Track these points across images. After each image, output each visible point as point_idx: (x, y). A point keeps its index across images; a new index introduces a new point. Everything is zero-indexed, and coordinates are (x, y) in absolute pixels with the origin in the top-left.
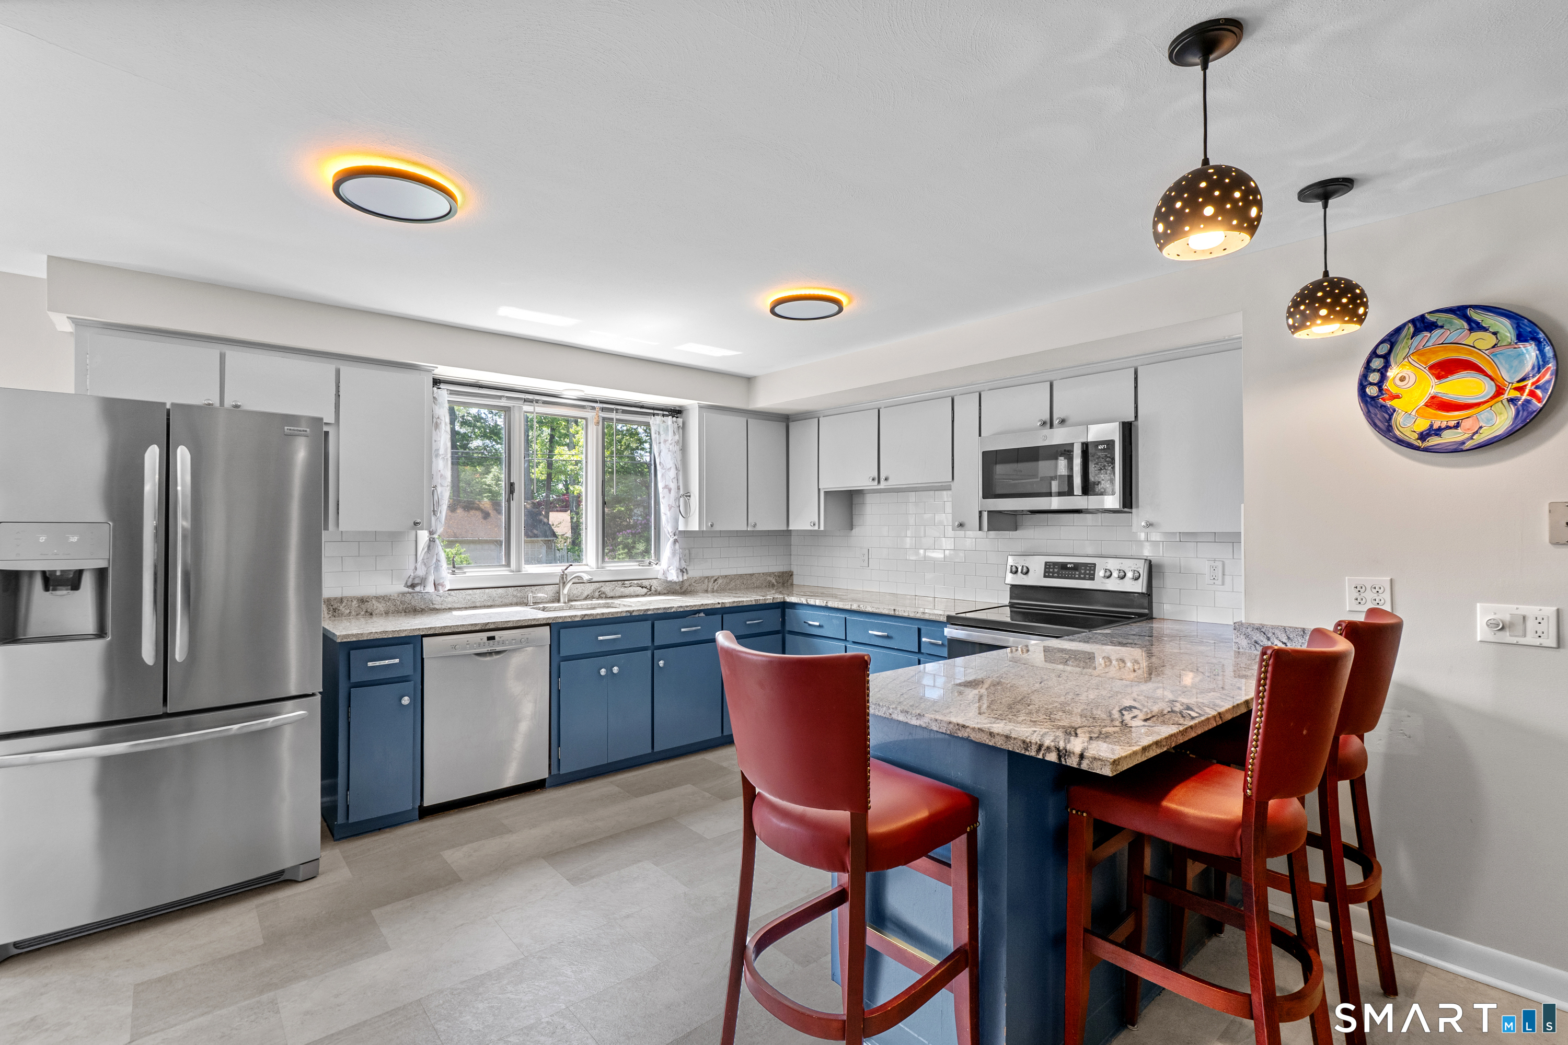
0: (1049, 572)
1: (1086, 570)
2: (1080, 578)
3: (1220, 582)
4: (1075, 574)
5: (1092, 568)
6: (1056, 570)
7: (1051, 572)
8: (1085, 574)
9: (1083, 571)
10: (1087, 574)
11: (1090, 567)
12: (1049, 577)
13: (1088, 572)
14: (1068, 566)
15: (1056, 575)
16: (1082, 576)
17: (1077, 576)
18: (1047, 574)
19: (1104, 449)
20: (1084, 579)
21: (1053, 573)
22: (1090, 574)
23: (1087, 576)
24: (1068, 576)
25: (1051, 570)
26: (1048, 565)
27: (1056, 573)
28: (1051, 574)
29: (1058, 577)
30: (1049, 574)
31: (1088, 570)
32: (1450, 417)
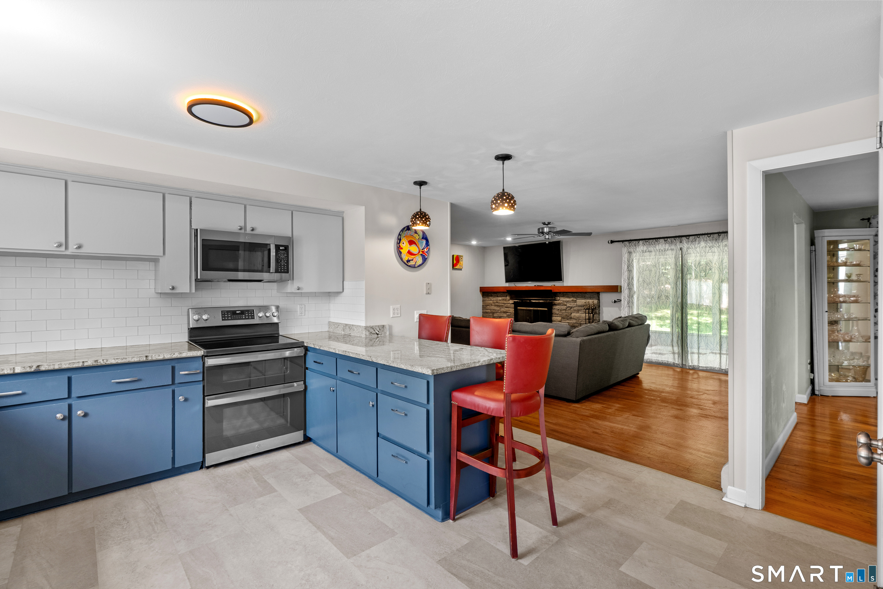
0: (225, 317)
1: (248, 314)
2: (246, 319)
3: (303, 314)
4: (242, 317)
5: (252, 312)
6: (229, 315)
7: (226, 317)
8: (248, 316)
9: (247, 315)
10: (250, 316)
11: (251, 312)
12: (225, 320)
13: (250, 315)
14: (237, 312)
15: (230, 318)
16: (247, 317)
17: (244, 318)
18: (224, 318)
19: (283, 249)
20: (248, 319)
21: (228, 317)
22: (251, 316)
23: (250, 317)
24: (238, 318)
25: (226, 316)
26: (223, 313)
27: (230, 317)
28: (226, 318)
29: (231, 319)
30: (225, 318)
31: (250, 313)
32: (412, 257)
